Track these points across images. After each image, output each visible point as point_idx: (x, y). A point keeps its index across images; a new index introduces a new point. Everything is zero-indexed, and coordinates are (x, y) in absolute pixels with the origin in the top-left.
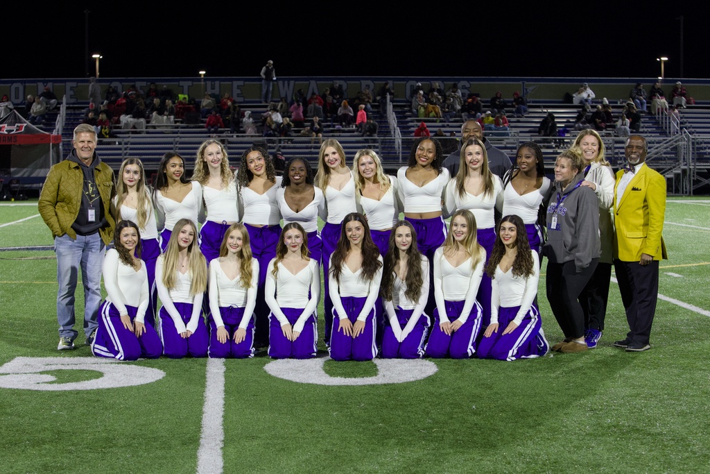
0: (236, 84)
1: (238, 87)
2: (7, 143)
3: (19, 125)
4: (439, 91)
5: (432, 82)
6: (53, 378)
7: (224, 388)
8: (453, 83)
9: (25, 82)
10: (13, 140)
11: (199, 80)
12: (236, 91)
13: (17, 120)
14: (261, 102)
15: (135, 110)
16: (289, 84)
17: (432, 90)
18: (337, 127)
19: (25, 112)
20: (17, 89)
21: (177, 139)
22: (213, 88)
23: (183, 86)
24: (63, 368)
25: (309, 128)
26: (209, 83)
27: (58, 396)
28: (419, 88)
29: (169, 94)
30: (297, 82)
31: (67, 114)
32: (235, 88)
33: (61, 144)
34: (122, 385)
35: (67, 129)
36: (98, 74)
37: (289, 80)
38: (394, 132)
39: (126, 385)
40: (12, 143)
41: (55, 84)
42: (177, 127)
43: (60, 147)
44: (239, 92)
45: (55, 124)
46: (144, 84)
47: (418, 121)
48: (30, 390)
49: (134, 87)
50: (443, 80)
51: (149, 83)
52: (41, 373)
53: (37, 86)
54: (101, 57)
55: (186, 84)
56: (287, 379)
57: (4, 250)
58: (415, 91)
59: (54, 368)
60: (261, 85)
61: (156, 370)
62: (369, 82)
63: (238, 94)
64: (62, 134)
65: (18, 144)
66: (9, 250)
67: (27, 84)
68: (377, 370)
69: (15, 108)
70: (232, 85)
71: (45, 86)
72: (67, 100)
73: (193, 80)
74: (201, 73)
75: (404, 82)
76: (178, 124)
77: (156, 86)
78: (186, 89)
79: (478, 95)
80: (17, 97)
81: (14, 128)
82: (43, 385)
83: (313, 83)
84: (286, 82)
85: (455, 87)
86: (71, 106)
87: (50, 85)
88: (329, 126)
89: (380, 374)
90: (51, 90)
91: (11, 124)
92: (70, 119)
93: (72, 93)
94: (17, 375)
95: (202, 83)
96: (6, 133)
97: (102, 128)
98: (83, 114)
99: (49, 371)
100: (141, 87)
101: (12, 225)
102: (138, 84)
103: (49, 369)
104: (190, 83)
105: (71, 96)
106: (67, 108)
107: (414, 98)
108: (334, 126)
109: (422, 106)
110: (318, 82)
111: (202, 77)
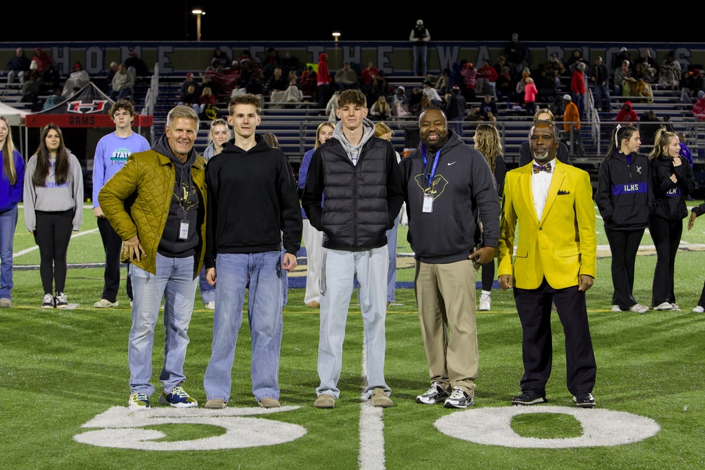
0: (382, 50)
1: (385, 54)
2: (81, 126)
3: (98, 101)
4: (651, 61)
5: (641, 49)
6: (160, 435)
7: (383, 450)
8: (668, 50)
9: (105, 45)
10: (89, 120)
11: (333, 45)
12: (382, 60)
13: (94, 95)
14: (413, 74)
15: (250, 83)
16: (451, 51)
17: (641, 60)
18: (515, 107)
19: (105, 85)
20: (94, 55)
21: (306, 123)
22: (352, 54)
23: (312, 53)
24: (174, 421)
25: (478, 109)
26: (346, 49)
27: (169, 458)
28: (623, 56)
29: (294, 64)
30: (462, 49)
31: (160, 88)
32: (381, 55)
33: (152, 128)
34: (251, 445)
35: (160, 108)
36: (199, 35)
37: (452, 45)
38: (591, 115)
39: (256, 445)
40: (88, 126)
41: (144, 49)
42: (304, 107)
43: (152, 132)
44: (386, 60)
45: (144, 101)
46: (261, 49)
47: (621, 101)
48: (132, 450)
49: (247, 53)
50: (654, 47)
51: (267, 49)
52: (146, 428)
53: (121, 51)
54: (204, 13)
55: (316, 50)
56: (465, 439)
57: (84, 267)
58: (618, 61)
59: (161, 421)
60: (412, 51)
61: (295, 426)
62: (558, 49)
63: (385, 63)
64: (154, 114)
65: (95, 127)
66: (90, 267)
67: (107, 49)
68: (582, 429)
69: (91, 80)
70: (377, 51)
71: (131, 51)
72: (160, 69)
73: (326, 45)
74: (334, 34)
75: (604, 50)
76: (306, 103)
77: (277, 52)
78: (316, 56)
79: (700, 67)
80: (94, 66)
81: (91, 106)
82: (149, 442)
83: (484, 49)
84: (448, 48)
85: (671, 57)
86: (166, 77)
87: (137, 50)
88: (504, 107)
89: (586, 433)
90: (139, 57)
91: (85, 101)
92: (163, 95)
93: (166, 60)
94: (113, 430)
95: (336, 48)
96: (81, 112)
97: (206, 108)
98: (180, 88)
99: (156, 426)
100: (257, 53)
101: (91, 234)
102: (254, 50)
103: (154, 423)
104: (321, 49)
105: (165, 64)
106: (160, 80)
107: (617, 70)
108: (511, 107)
109: (627, 80)
110: (490, 48)
111: (336, 40)
